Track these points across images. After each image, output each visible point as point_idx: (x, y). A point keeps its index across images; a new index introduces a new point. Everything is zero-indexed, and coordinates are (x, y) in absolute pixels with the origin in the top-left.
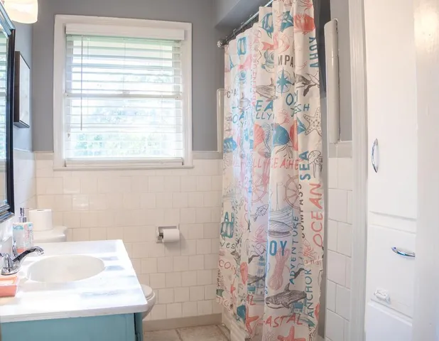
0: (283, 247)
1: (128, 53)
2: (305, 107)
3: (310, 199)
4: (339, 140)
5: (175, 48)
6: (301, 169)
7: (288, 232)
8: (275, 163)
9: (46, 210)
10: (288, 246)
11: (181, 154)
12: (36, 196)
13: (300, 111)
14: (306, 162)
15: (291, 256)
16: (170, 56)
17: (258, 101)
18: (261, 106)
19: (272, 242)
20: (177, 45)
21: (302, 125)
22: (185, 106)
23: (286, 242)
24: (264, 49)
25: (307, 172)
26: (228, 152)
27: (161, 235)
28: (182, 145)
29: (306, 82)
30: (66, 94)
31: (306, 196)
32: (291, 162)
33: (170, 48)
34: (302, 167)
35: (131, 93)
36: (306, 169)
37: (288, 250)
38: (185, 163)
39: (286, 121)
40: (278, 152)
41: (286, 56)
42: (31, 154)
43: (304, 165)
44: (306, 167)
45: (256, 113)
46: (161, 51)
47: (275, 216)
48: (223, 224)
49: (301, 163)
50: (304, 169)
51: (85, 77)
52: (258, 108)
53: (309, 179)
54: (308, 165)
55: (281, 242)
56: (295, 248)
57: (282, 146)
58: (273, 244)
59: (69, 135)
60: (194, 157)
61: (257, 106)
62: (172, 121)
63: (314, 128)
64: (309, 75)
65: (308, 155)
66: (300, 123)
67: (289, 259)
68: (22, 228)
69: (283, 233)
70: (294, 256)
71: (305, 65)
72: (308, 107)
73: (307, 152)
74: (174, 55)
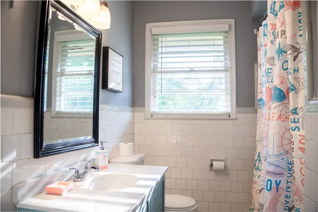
0: (278, 185)
1: (192, 43)
2: (294, 71)
3: (299, 148)
4: (312, 96)
5: (224, 37)
6: (292, 122)
7: (283, 173)
8: (273, 117)
9: (130, 143)
10: (283, 185)
11: (229, 110)
12: (133, 134)
13: (291, 74)
14: (296, 117)
15: (285, 193)
16: (222, 42)
17: (268, 69)
18: (271, 73)
19: (268, 180)
20: (226, 35)
21: (293, 86)
22: (231, 77)
23: (280, 181)
24: (272, 29)
25: (297, 125)
26: (260, 108)
27: (212, 165)
28: (229, 103)
29: (296, 50)
30: (154, 72)
31: (296, 145)
32: (287, 117)
33: (222, 37)
34: (293, 121)
35: (195, 69)
36: (296, 122)
37: (282, 188)
38: (231, 116)
39: (282, 83)
40: (275, 107)
41: (282, 31)
42: (129, 109)
43: (294, 119)
44: (296, 120)
45: (267, 78)
46: (214, 40)
47: (272, 160)
48: (256, 160)
49: (292, 117)
50: (294, 122)
51: (164, 60)
52: (269, 75)
53: (299, 130)
54: (298, 119)
55: (276, 181)
56: (289, 187)
57: (278, 104)
58: (269, 182)
59: (155, 97)
60: (238, 112)
61: (268, 73)
62: (223, 87)
63: (303, 87)
64: (298, 43)
65: (298, 110)
66: (291, 84)
67: (283, 196)
68: (100, 154)
69: (278, 174)
70: (288, 193)
71: (294, 36)
72: (298, 71)
73: (298, 108)
74: (225, 42)
